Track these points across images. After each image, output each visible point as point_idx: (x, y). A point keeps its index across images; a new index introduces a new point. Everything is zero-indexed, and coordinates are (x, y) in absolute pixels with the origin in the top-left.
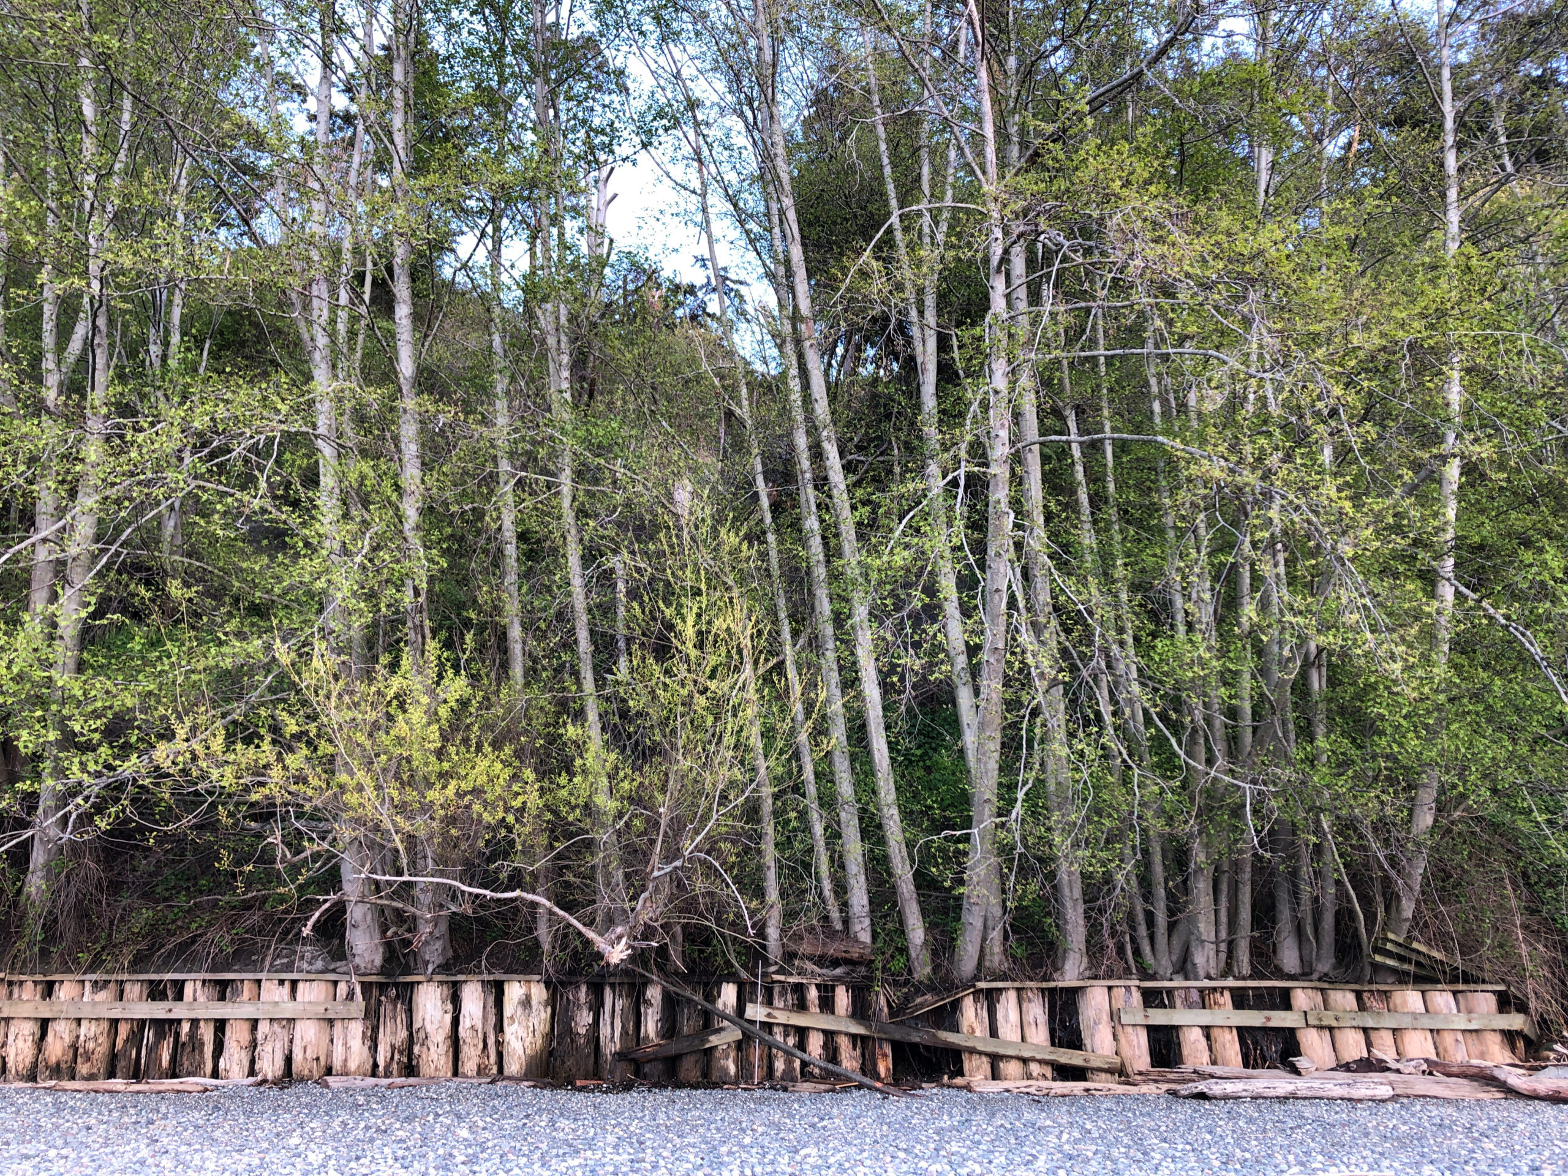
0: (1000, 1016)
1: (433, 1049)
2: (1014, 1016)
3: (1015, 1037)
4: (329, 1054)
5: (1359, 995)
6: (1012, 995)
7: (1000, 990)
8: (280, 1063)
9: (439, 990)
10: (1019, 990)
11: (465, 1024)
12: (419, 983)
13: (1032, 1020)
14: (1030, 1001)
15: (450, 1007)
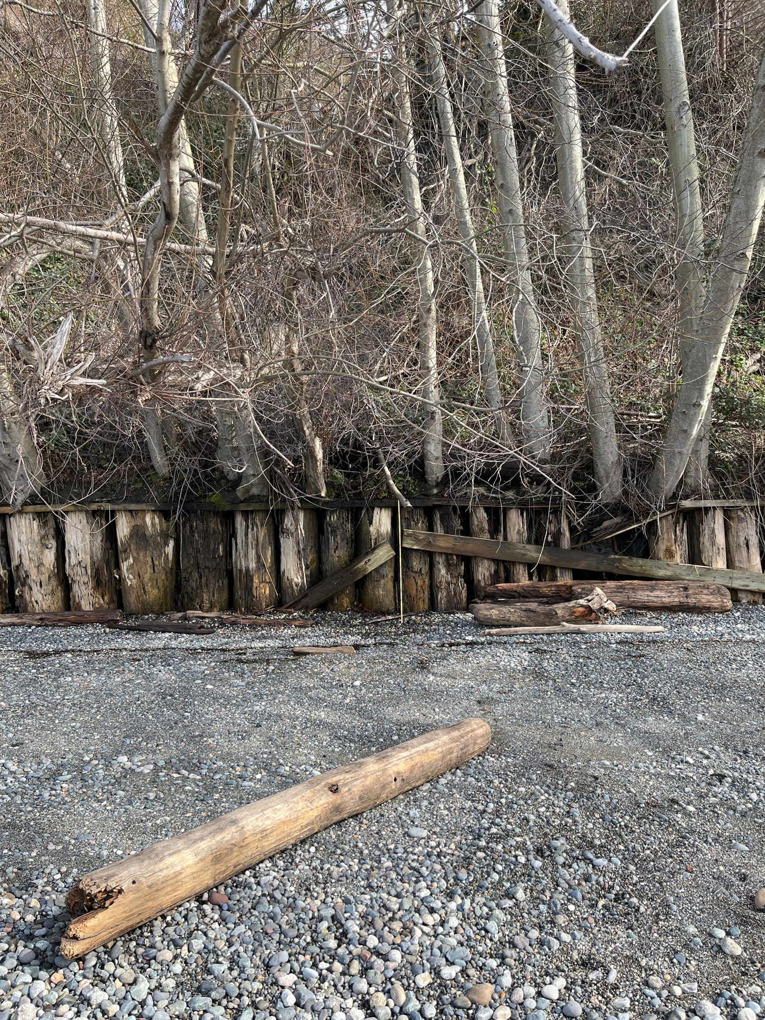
0: (705, 540)
1: (35, 589)
2: (720, 539)
3: (720, 563)
6: (719, 517)
7: (707, 509)
9: (35, 524)
10: (727, 512)
11: (72, 559)
12: (10, 516)
13: (742, 541)
14: (741, 520)
15: (53, 543)
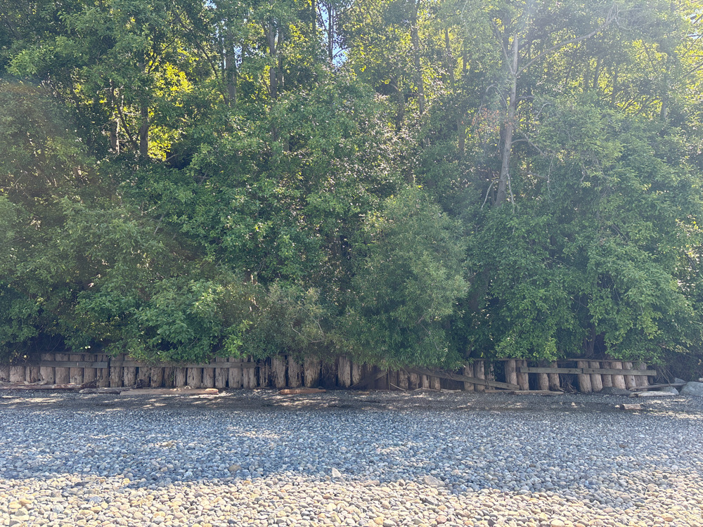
1: (279, 379)
3: (483, 377)
4: (242, 380)
5: (600, 364)
6: (482, 363)
7: (478, 361)
8: (224, 383)
9: (281, 359)
10: (485, 361)
11: (290, 370)
15: (285, 364)
